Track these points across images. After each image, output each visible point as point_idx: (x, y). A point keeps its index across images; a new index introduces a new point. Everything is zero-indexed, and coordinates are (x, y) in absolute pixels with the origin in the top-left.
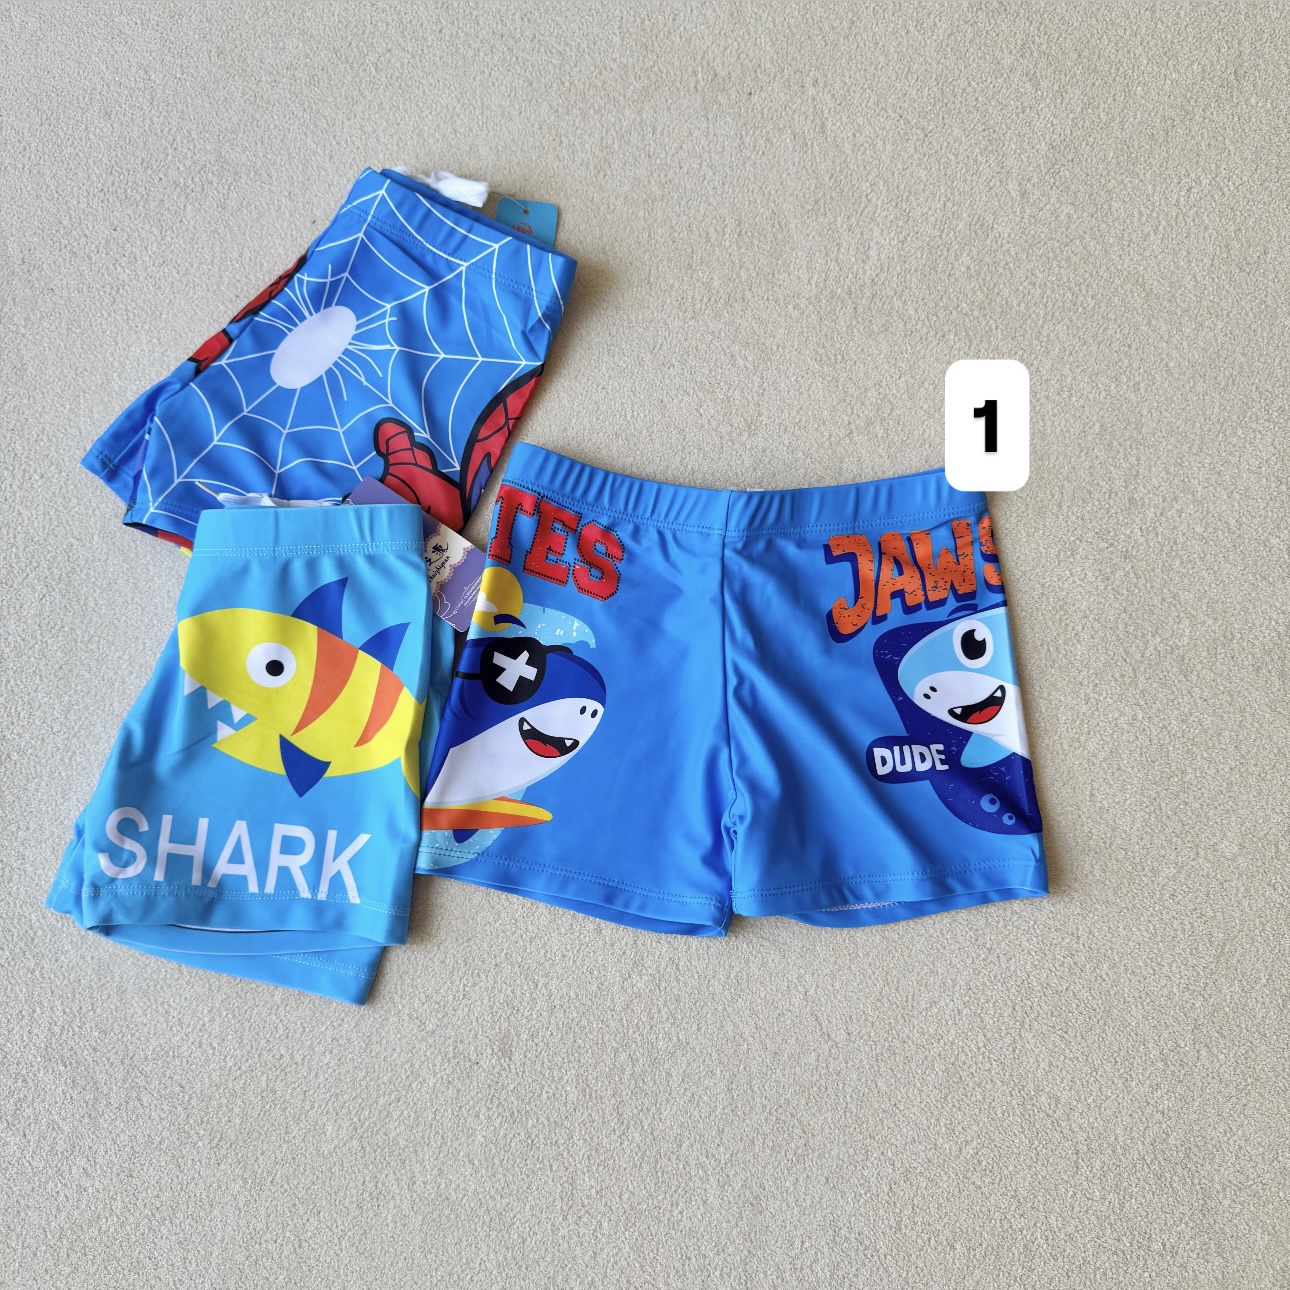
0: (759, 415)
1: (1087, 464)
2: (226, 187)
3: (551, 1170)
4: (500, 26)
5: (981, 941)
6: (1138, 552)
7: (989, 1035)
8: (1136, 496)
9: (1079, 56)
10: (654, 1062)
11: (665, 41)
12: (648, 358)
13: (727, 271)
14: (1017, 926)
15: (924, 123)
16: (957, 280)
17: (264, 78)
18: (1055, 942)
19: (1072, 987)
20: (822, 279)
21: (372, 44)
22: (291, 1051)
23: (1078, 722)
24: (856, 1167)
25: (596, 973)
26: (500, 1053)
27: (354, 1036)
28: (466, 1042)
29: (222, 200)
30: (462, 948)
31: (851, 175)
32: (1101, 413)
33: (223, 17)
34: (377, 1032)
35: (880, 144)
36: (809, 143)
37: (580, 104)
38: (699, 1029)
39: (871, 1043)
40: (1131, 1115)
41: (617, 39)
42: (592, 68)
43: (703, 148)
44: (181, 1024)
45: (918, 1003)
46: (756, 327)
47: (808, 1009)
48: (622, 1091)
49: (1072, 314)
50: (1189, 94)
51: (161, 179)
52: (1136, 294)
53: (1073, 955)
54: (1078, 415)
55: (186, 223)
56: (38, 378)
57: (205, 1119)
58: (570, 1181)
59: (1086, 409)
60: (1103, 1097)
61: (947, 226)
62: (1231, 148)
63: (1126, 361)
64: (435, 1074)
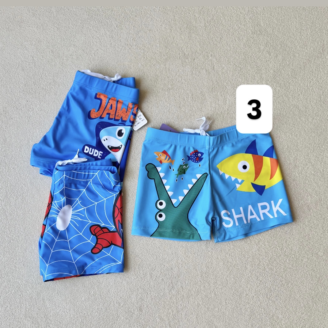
2: (56, 89)
4: (127, 42)
5: (258, 279)
6: (297, 179)
8: (296, 164)
9: (281, 46)
10: (178, 312)
11: (171, 45)
13: (189, 108)
15: (240, 66)
17: (64, 59)
18: (277, 278)
19: (281, 290)
21: (93, 48)
22: (87, 312)
25: (162, 290)
26: (139, 311)
27: (103, 308)
28: (131, 308)
29: (56, 93)
31: (221, 81)
32: (287, 143)
33: (52, 42)
34: (108, 306)
36: (210, 72)
37: (149, 64)
38: (189, 303)
39: (232, 305)
41: (158, 45)
42: (152, 53)
43: (182, 74)
47: (216, 297)
48: (170, 319)
50: (310, 56)
51: (39, 87)
52: (296, 111)
53: (282, 282)
55: (46, 99)
56: (10, 142)
62: (321, 70)
63: (294, 129)
64: (123, 316)
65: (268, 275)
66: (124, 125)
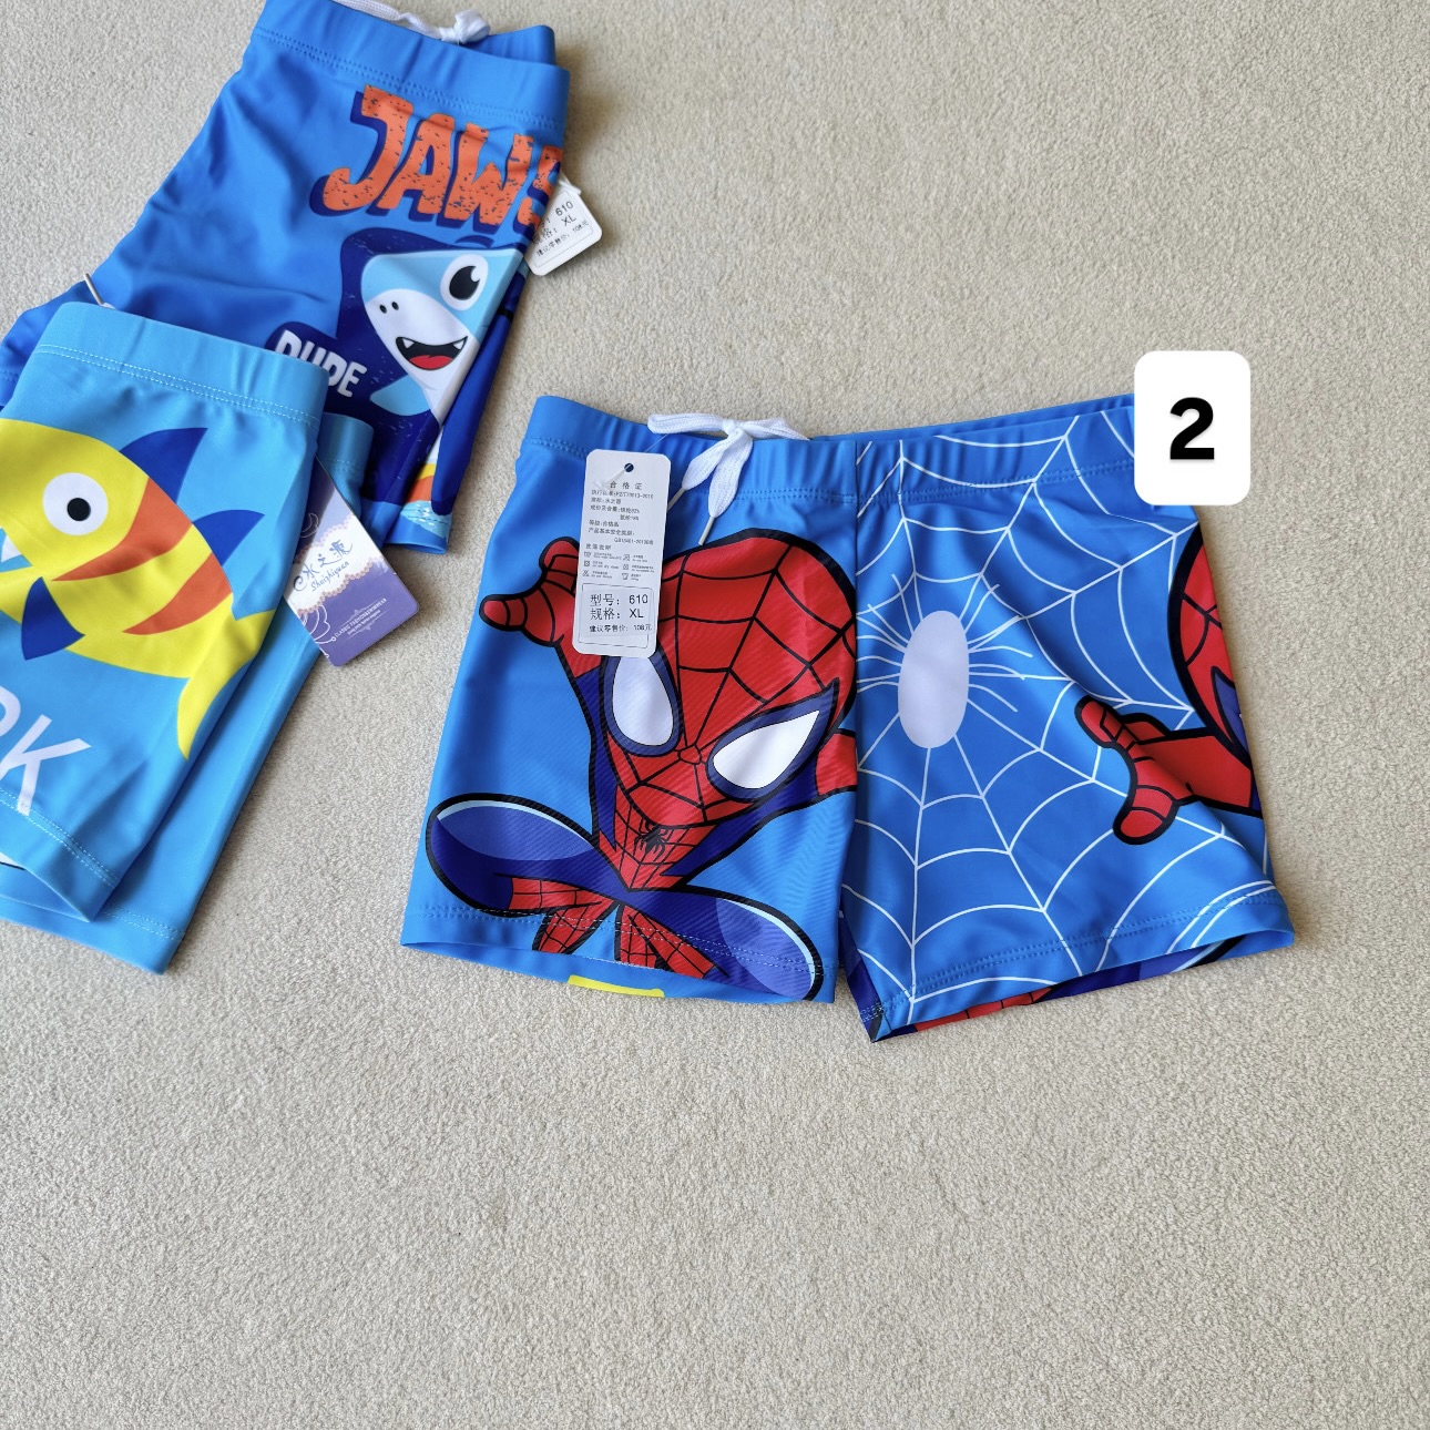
0: (860, 364)
1: (1298, 431)
2: (176, 83)
3: (559, 1391)
5: (1168, 1074)
6: (1371, 545)
7: (1182, 1207)
8: (1365, 472)
10: (707, 1239)
12: (712, 292)
13: (817, 183)
14: (1219, 1053)
16: (1119, 197)
18: (1272, 1074)
19: (1298, 1140)
20: (942, 195)
22: (199, 1211)
23: (1298, 771)
24: (993, 1394)
25: (628, 1110)
26: (490, 1222)
27: (288, 1191)
28: (444, 1204)
29: (170, 99)
30: (442, 1071)
31: (979, 69)
32: (1314, 366)
34: (320, 1187)
35: (1016, 33)
36: (925, 32)
38: (771, 1193)
39: (1015, 1216)
40: (1388, 1326)
43: (787, 36)
44: (51, 1169)
45: (1081, 1161)
46: (856, 254)
47: (926, 1165)
48: (661, 1279)
49: (1272, 240)
51: (94, 73)
52: (1356, 217)
53: (1298, 1094)
54: (1285, 368)
55: (122, 126)
57: (76, 1306)
58: (586, 1407)
59: (1295, 360)
60: (1347, 1299)
61: (1105, 131)
63: (1347, 302)
64: (399, 1249)
65: (1220, 1055)
66: (487, 244)
